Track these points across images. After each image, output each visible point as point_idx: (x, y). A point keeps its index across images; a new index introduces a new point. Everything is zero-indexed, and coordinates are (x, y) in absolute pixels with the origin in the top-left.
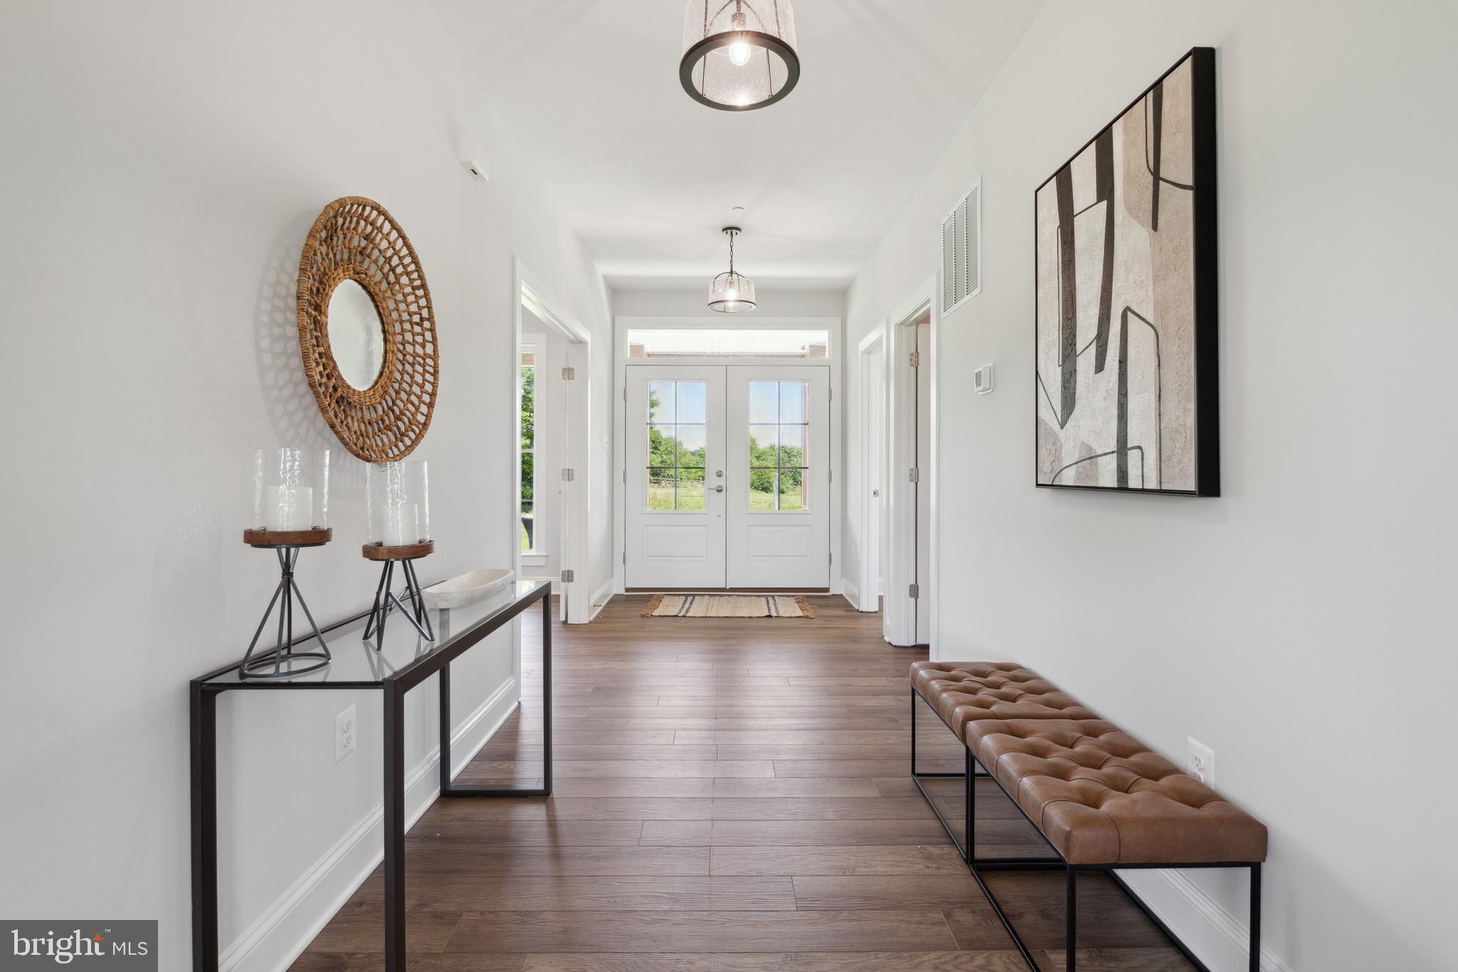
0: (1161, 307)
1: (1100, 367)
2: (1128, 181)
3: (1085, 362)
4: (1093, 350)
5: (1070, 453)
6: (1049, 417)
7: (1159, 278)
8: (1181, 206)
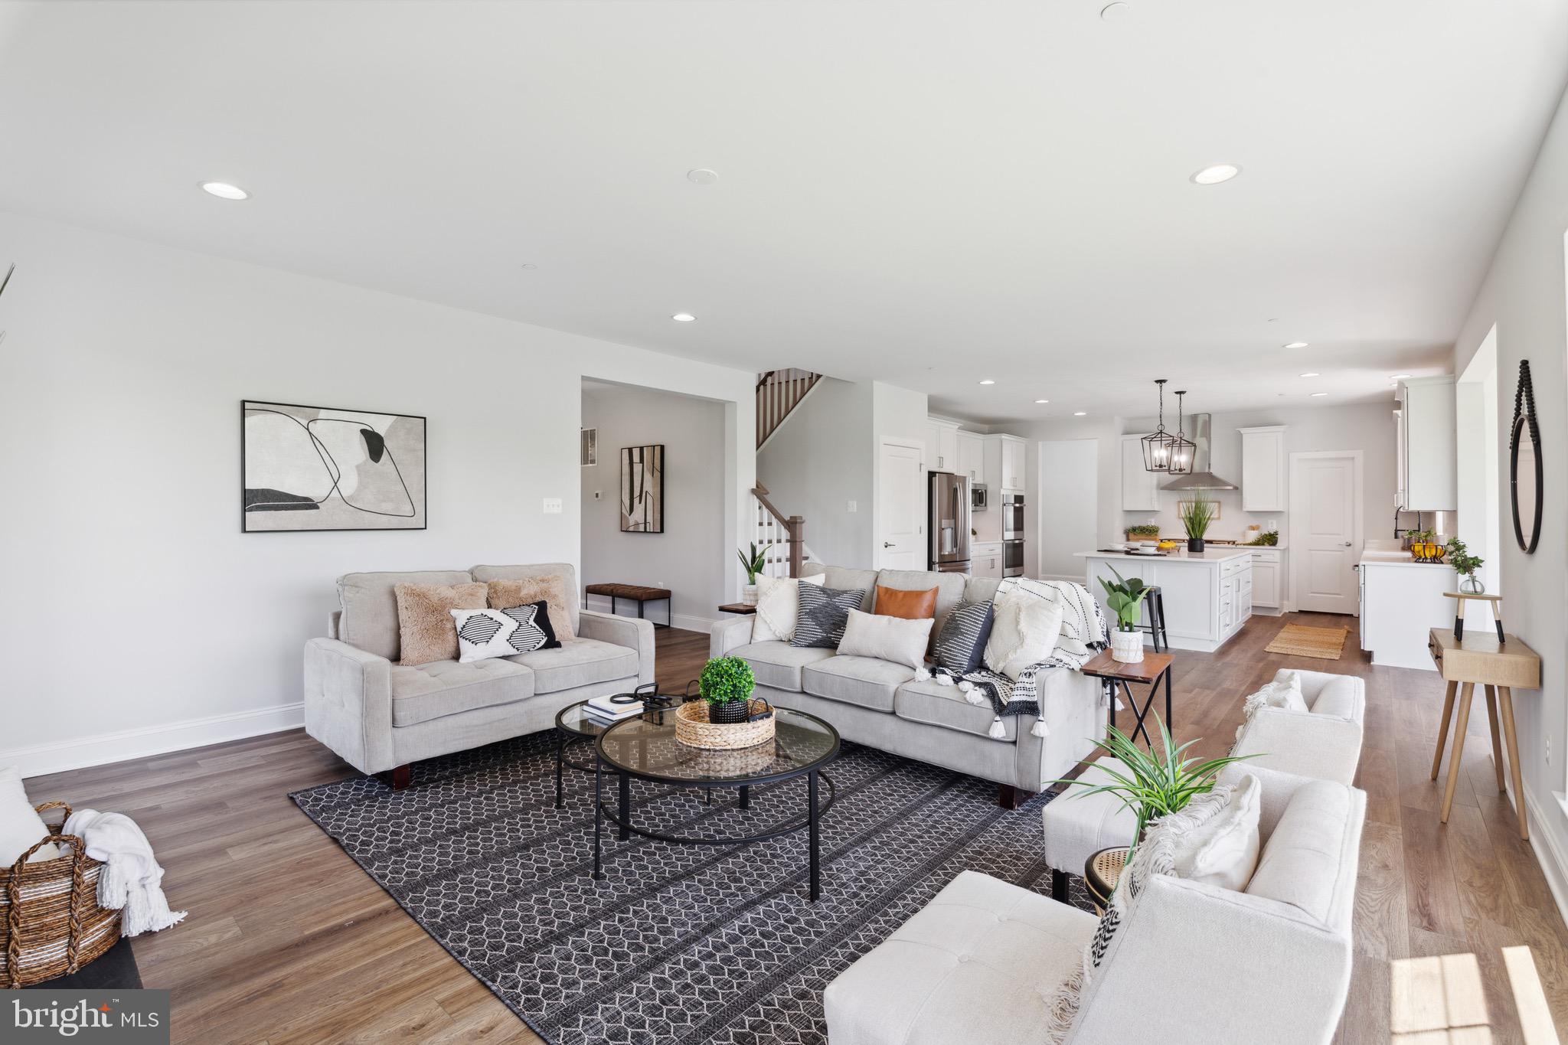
0: (654, 493)
1: (640, 503)
2: (647, 462)
3: (636, 501)
4: (638, 498)
5: (632, 522)
6: (626, 512)
7: (653, 487)
8: (657, 474)
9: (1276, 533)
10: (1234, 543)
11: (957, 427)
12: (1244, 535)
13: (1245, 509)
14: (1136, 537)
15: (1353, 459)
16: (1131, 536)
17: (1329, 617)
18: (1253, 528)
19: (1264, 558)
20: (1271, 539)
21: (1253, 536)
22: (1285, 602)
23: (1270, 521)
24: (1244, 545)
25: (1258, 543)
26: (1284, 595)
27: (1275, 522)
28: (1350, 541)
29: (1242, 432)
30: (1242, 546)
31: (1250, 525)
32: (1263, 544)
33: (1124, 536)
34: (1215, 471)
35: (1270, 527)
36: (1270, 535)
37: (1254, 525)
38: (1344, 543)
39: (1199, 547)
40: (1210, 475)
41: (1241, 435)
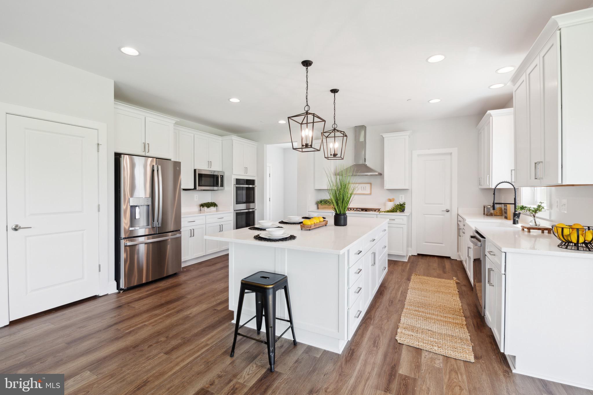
9: (404, 204)
10: (379, 210)
11: (174, 122)
12: (385, 205)
13: (385, 188)
14: (322, 207)
15: (451, 154)
16: (320, 205)
17: (436, 259)
18: (390, 200)
19: (397, 221)
20: (401, 208)
21: (390, 206)
22: (410, 249)
23: (401, 196)
24: (385, 212)
25: (393, 211)
26: (409, 244)
27: (403, 196)
28: (449, 208)
29: (384, 136)
30: (383, 213)
31: (389, 198)
32: (396, 211)
33: (315, 206)
34: (368, 163)
35: (400, 200)
36: (401, 205)
37: (391, 198)
38: (445, 210)
39: (342, 222)
40: (366, 166)
41: (383, 139)
